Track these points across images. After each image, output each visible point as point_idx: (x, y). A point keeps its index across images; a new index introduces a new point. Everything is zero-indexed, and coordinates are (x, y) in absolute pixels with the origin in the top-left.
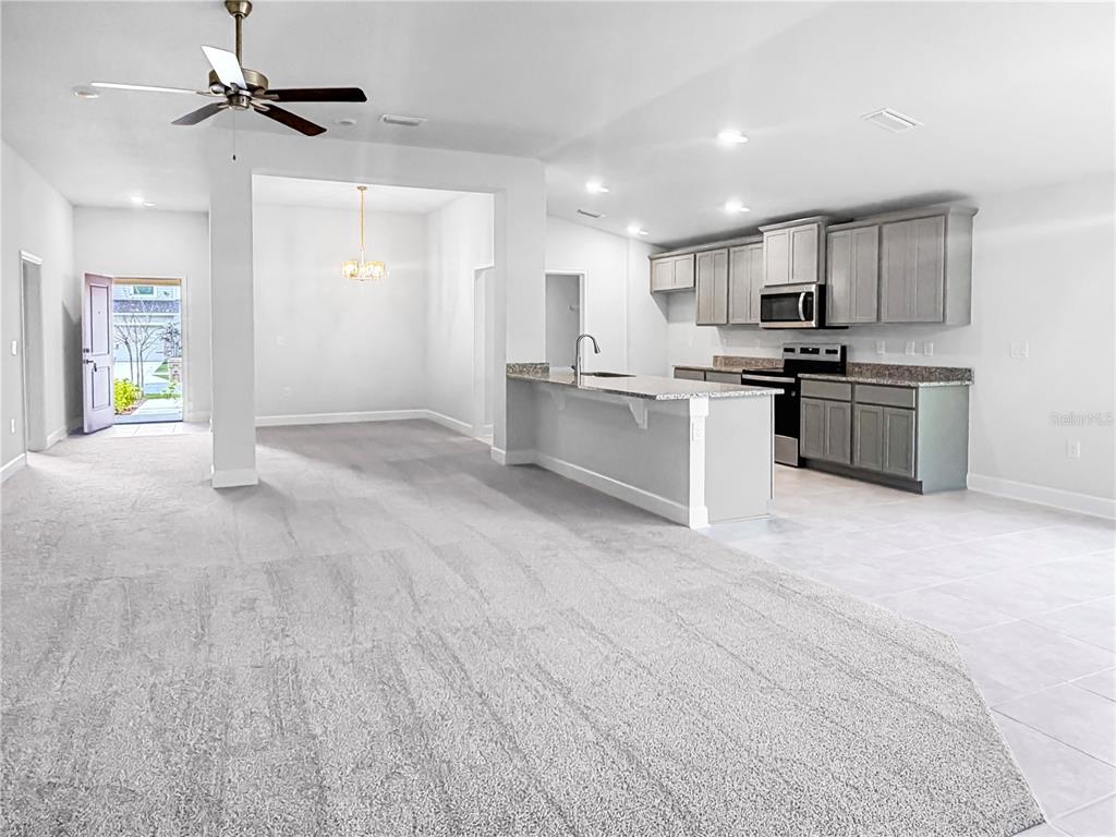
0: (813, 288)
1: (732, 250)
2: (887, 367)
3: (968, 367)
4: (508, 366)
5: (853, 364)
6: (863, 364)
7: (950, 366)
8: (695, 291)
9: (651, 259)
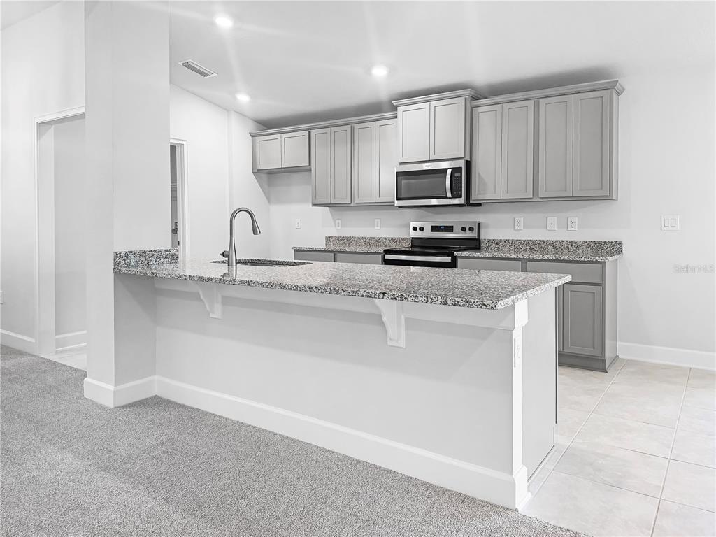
0: (462, 164)
1: (357, 127)
2: (527, 243)
3: (618, 240)
4: (117, 255)
5: (489, 241)
6: (501, 241)
7: (598, 240)
8: (310, 170)
9: (252, 136)
